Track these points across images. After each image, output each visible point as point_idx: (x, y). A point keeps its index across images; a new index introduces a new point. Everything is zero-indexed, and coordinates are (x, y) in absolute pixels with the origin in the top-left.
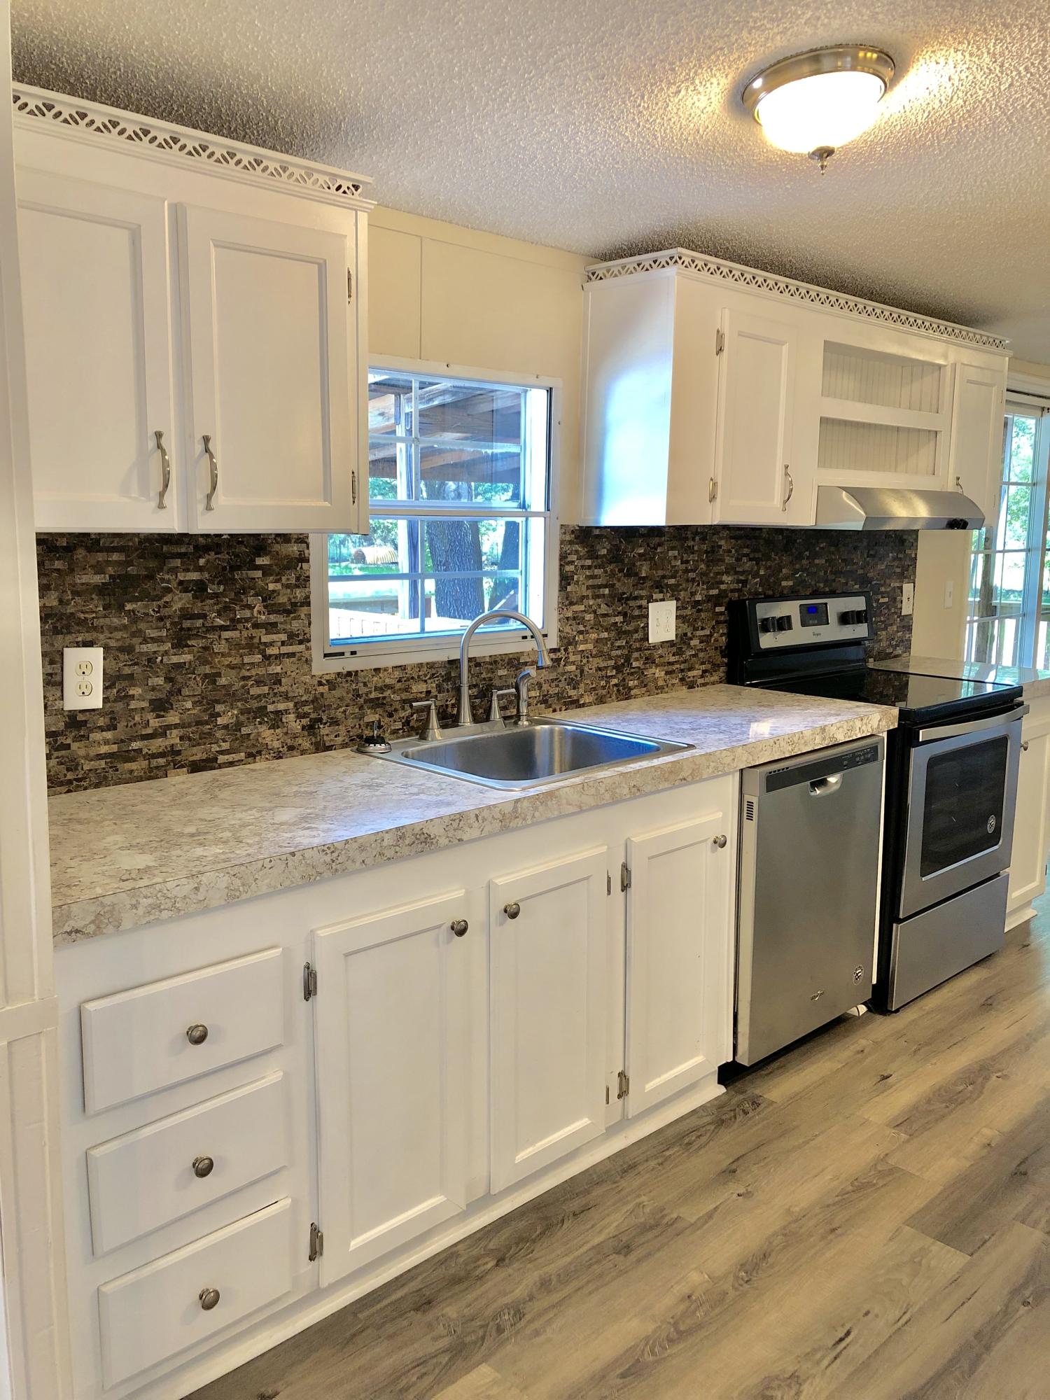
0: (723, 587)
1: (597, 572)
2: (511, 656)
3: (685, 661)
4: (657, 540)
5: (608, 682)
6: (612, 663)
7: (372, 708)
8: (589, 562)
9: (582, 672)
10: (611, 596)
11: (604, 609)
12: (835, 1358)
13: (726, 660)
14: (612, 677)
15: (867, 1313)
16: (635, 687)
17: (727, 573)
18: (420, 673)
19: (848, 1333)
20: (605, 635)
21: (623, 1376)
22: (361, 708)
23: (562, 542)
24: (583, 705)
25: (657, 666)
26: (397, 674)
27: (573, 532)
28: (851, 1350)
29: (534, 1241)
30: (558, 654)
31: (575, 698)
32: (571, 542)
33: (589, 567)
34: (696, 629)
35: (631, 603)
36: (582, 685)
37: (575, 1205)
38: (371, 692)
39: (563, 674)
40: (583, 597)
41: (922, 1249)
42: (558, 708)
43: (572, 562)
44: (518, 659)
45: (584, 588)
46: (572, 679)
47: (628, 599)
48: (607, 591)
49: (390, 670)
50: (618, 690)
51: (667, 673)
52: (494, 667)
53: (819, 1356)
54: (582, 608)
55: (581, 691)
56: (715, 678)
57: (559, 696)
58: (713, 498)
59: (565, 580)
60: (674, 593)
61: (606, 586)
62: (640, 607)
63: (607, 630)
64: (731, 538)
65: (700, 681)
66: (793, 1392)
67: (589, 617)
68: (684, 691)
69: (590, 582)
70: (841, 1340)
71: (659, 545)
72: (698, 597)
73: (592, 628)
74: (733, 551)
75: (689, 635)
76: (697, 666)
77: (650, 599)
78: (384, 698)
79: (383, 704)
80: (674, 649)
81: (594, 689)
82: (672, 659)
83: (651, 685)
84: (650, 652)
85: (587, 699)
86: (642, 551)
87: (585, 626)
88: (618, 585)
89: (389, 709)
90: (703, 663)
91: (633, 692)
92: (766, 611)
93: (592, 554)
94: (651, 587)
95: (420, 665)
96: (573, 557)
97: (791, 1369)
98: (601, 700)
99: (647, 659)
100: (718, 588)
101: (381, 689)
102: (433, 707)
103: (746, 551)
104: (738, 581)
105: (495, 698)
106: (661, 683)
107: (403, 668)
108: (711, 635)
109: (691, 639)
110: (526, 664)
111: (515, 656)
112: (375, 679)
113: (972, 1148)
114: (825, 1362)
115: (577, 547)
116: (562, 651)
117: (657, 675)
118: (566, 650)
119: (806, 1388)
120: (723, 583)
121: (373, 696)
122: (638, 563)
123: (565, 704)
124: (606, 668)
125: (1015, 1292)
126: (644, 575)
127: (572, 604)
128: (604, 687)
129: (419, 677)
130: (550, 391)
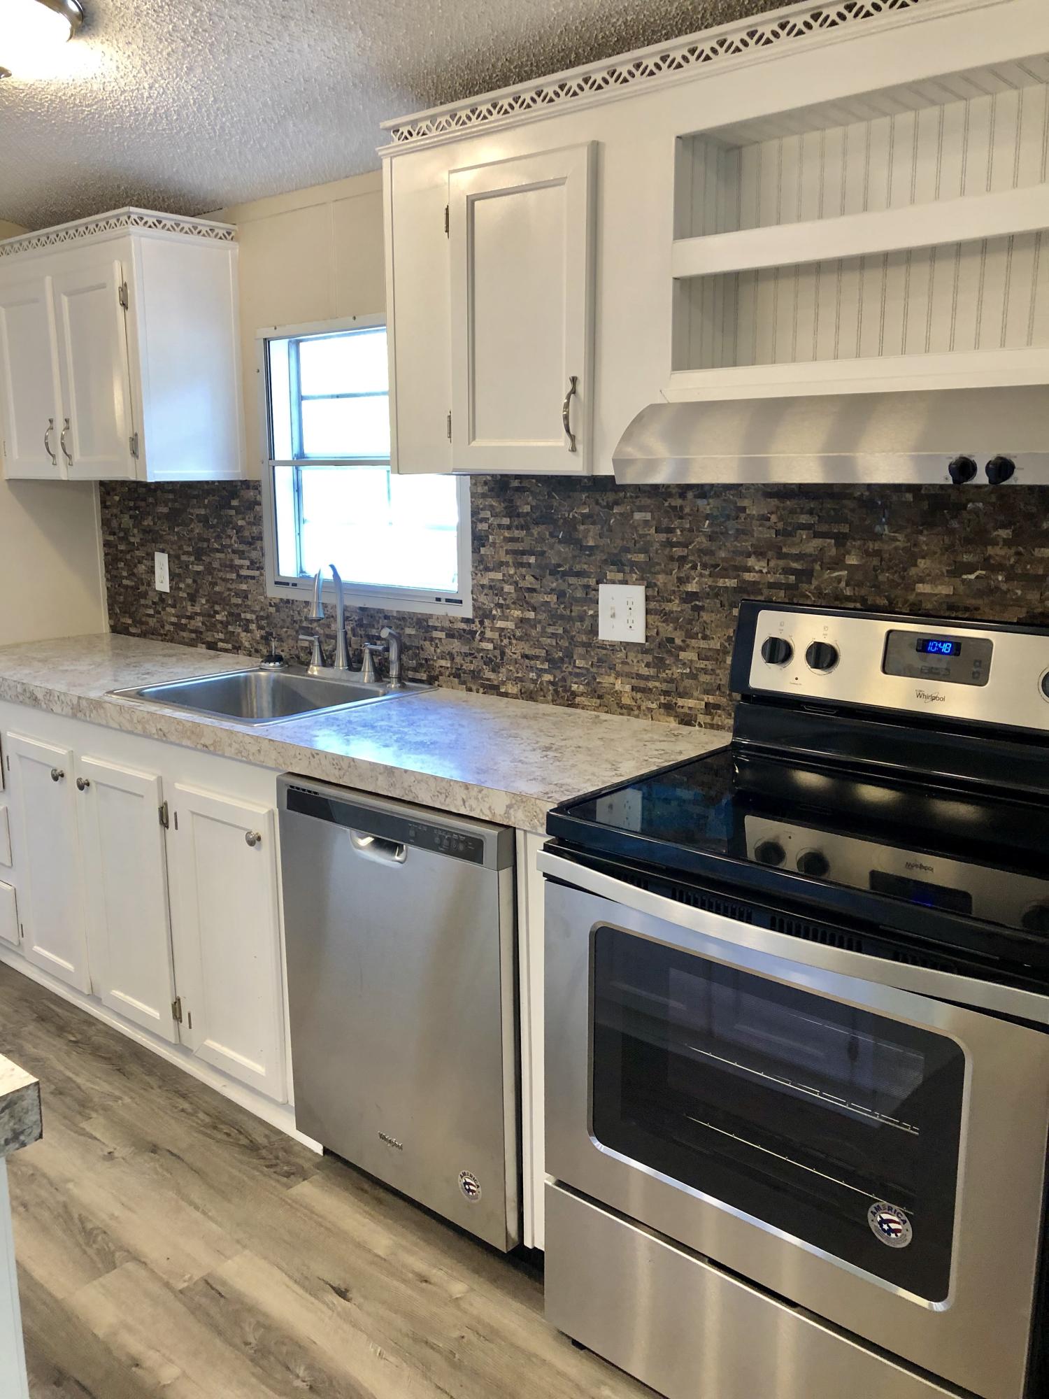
3: (671, 681)
4: (611, 496)
6: (544, 653)
10: (539, 566)
11: (529, 581)
17: (760, 554)
20: (532, 615)
23: (473, 495)
27: (486, 483)
30: (473, 626)
32: (484, 496)
33: (509, 528)
34: (690, 635)
35: (571, 580)
39: (478, 650)
40: (502, 564)
43: (485, 520)
44: (427, 622)
46: (490, 659)
47: (564, 574)
48: (532, 560)
50: (556, 691)
51: (633, 689)
52: (402, 623)
54: (499, 576)
55: (502, 677)
57: (475, 675)
59: (479, 540)
60: (640, 574)
61: (531, 553)
62: (587, 587)
63: (534, 609)
65: (702, 718)
67: (508, 588)
69: (510, 546)
71: (616, 503)
72: (692, 587)
73: (514, 603)
74: (774, 518)
75: (678, 642)
76: (696, 694)
77: (602, 579)
81: (522, 679)
82: (645, 671)
84: (605, 652)
85: (512, 689)
86: (586, 511)
87: (505, 600)
88: (550, 553)
90: (707, 692)
91: (578, 699)
93: (511, 512)
94: (607, 562)
96: (487, 514)
98: (530, 696)
100: (737, 577)
102: (316, 644)
103: (804, 519)
104: (787, 571)
105: (367, 651)
106: (628, 701)
109: (682, 649)
115: (490, 501)
116: (477, 623)
117: (618, 687)
118: (482, 623)
120: (749, 570)
122: (582, 528)
124: (535, 657)
126: (591, 543)
127: (487, 569)
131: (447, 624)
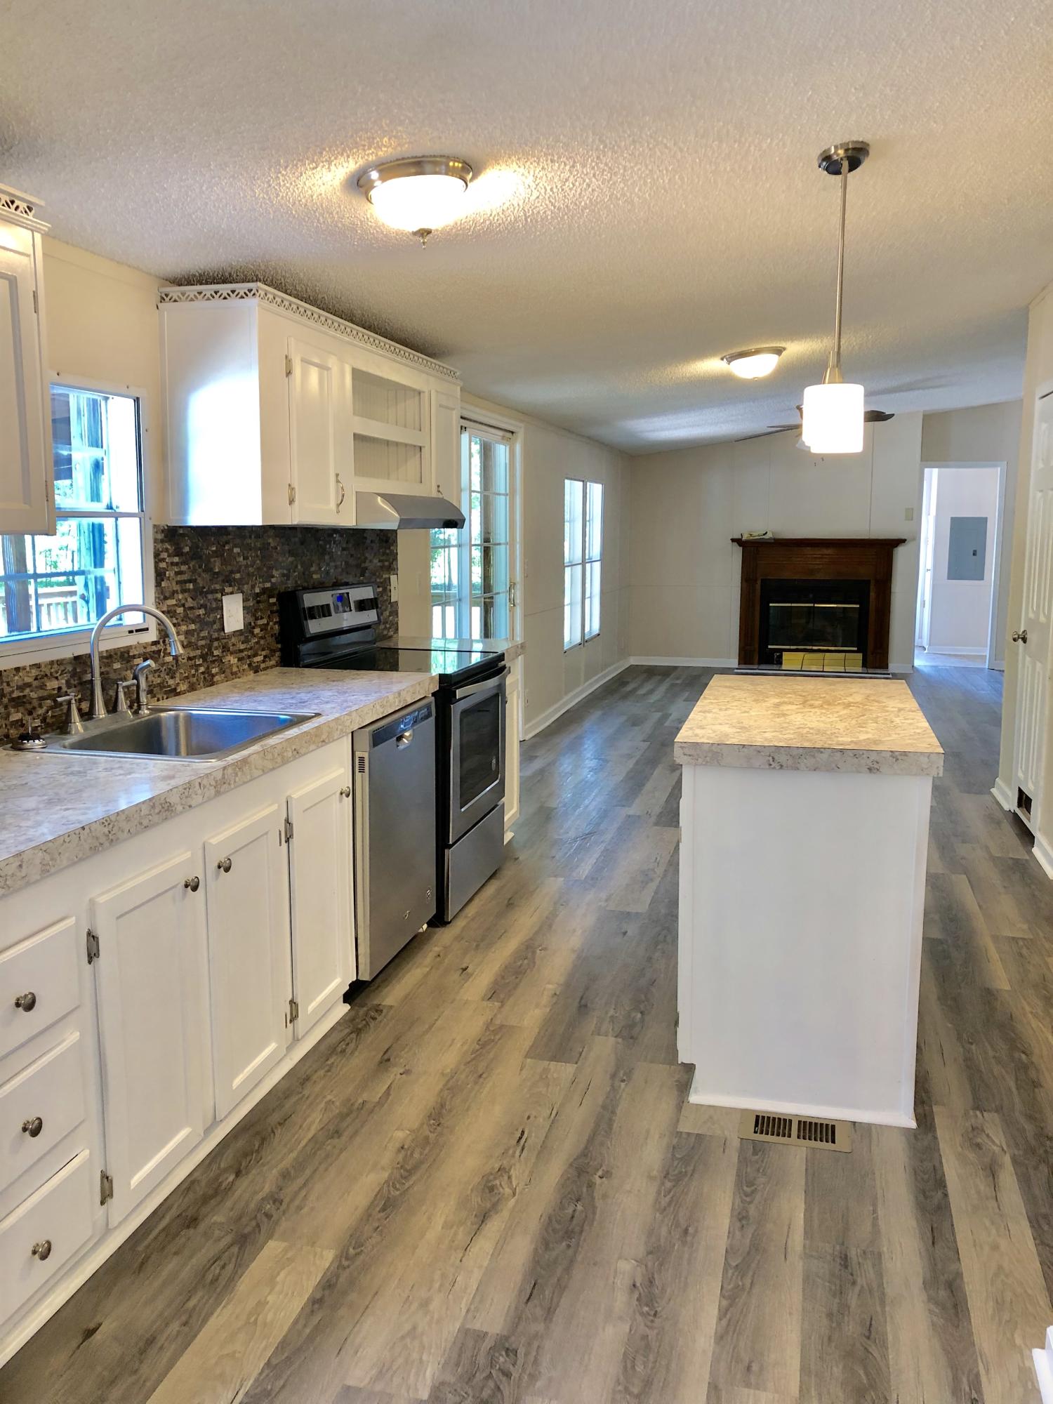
0: (273, 580)
1: (184, 568)
2: (122, 650)
3: (251, 649)
4: (225, 538)
5: (197, 671)
6: (198, 652)
7: (14, 707)
8: (176, 559)
9: (177, 661)
10: (195, 590)
11: (190, 603)
12: (523, 1149)
13: (279, 646)
14: (200, 665)
15: (529, 1118)
16: (217, 674)
17: (276, 568)
18: (52, 670)
19: (523, 1132)
20: (193, 627)
21: (383, 1210)
22: (6, 707)
23: (156, 541)
24: (179, 694)
25: (231, 653)
26: (34, 672)
27: (163, 531)
28: (529, 1141)
29: (258, 1151)
30: (158, 646)
31: (173, 687)
32: (162, 541)
33: (177, 564)
34: (257, 619)
35: (210, 596)
36: (178, 675)
37: (276, 1117)
38: (13, 692)
39: (163, 664)
40: (174, 592)
41: (544, 1069)
42: (160, 697)
43: (163, 560)
44: (128, 653)
45: (174, 584)
46: (170, 669)
47: (207, 593)
48: (191, 586)
49: (28, 669)
50: (205, 678)
51: (239, 660)
52: (109, 661)
53: (511, 1152)
54: (173, 602)
55: (178, 680)
56: (273, 662)
57: (161, 686)
58: (291, 501)
59: (160, 575)
60: (238, 586)
61: (190, 581)
62: (216, 600)
63: (193, 622)
64: (276, 536)
65: (263, 666)
66: (506, 1178)
67: (180, 610)
68: (251, 675)
69: (179, 578)
70: (520, 1138)
71: (227, 543)
72: (257, 590)
73: (182, 621)
75: (253, 624)
76: (259, 653)
77: (223, 593)
78: (24, 696)
79: (24, 702)
80: (242, 638)
81: (187, 678)
82: (242, 647)
83: (228, 671)
84: (225, 641)
85: (183, 687)
86: (214, 549)
87: (177, 619)
88: (199, 580)
89: (29, 707)
90: (263, 650)
91: (215, 679)
92: (311, 600)
93: (178, 553)
94: (223, 581)
95: (52, 663)
96: (164, 555)
97: (497, 1166)
98: (192, 688)
99: (223, 647)
100: (270, 581)
101: (21, 688)
102: (73, 701)
103: (287, 548)
104: (284, 575)
105: (120, 689)
106: (235, 669)
107: (38, 666)
108: (268, 624)
109: (254, 628)
110: (134, 657)
111: (125, 650)
112: (16, 678)
113: (545, 1000)
114: (518, 1153)
115: (167, 546)
116: (161, 643)
117: (232, 662)
118: (164, 642)
119: (512, 1172)
120: (273, 577)
121: (15, 695)
122: (212, 560)
123: (166, 693)
124: (195, 657)
125: (613, 1076)
126: (217, 570)
127: (166, 598)
128: (194, 676)
129: (51, 674)
130: (137, 400)
131: (142, 651)
